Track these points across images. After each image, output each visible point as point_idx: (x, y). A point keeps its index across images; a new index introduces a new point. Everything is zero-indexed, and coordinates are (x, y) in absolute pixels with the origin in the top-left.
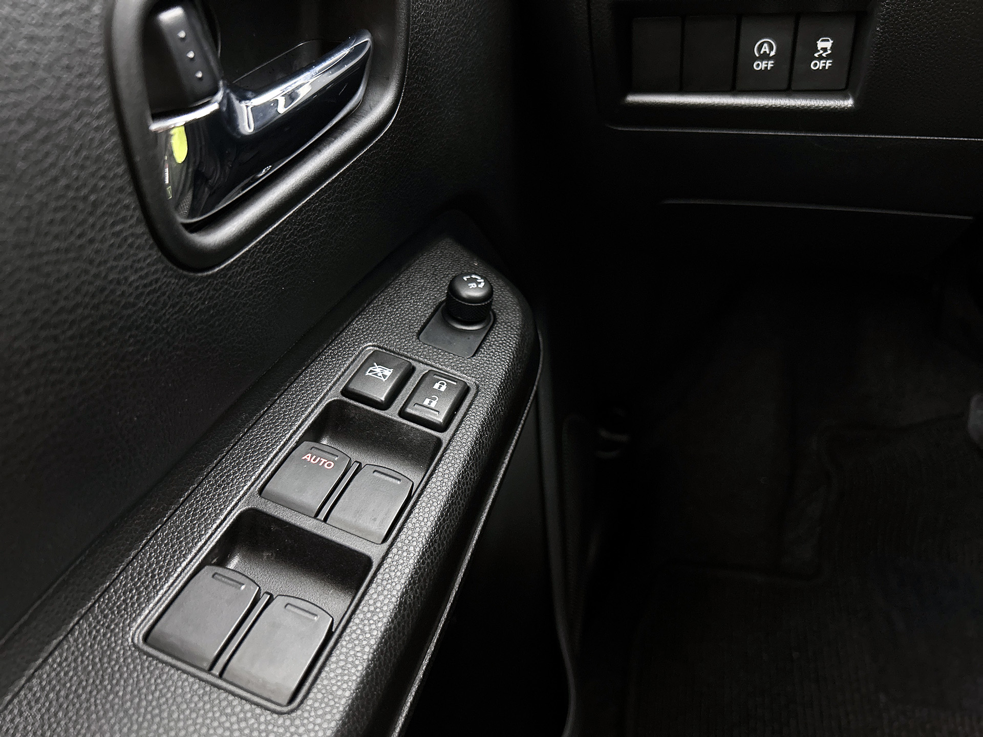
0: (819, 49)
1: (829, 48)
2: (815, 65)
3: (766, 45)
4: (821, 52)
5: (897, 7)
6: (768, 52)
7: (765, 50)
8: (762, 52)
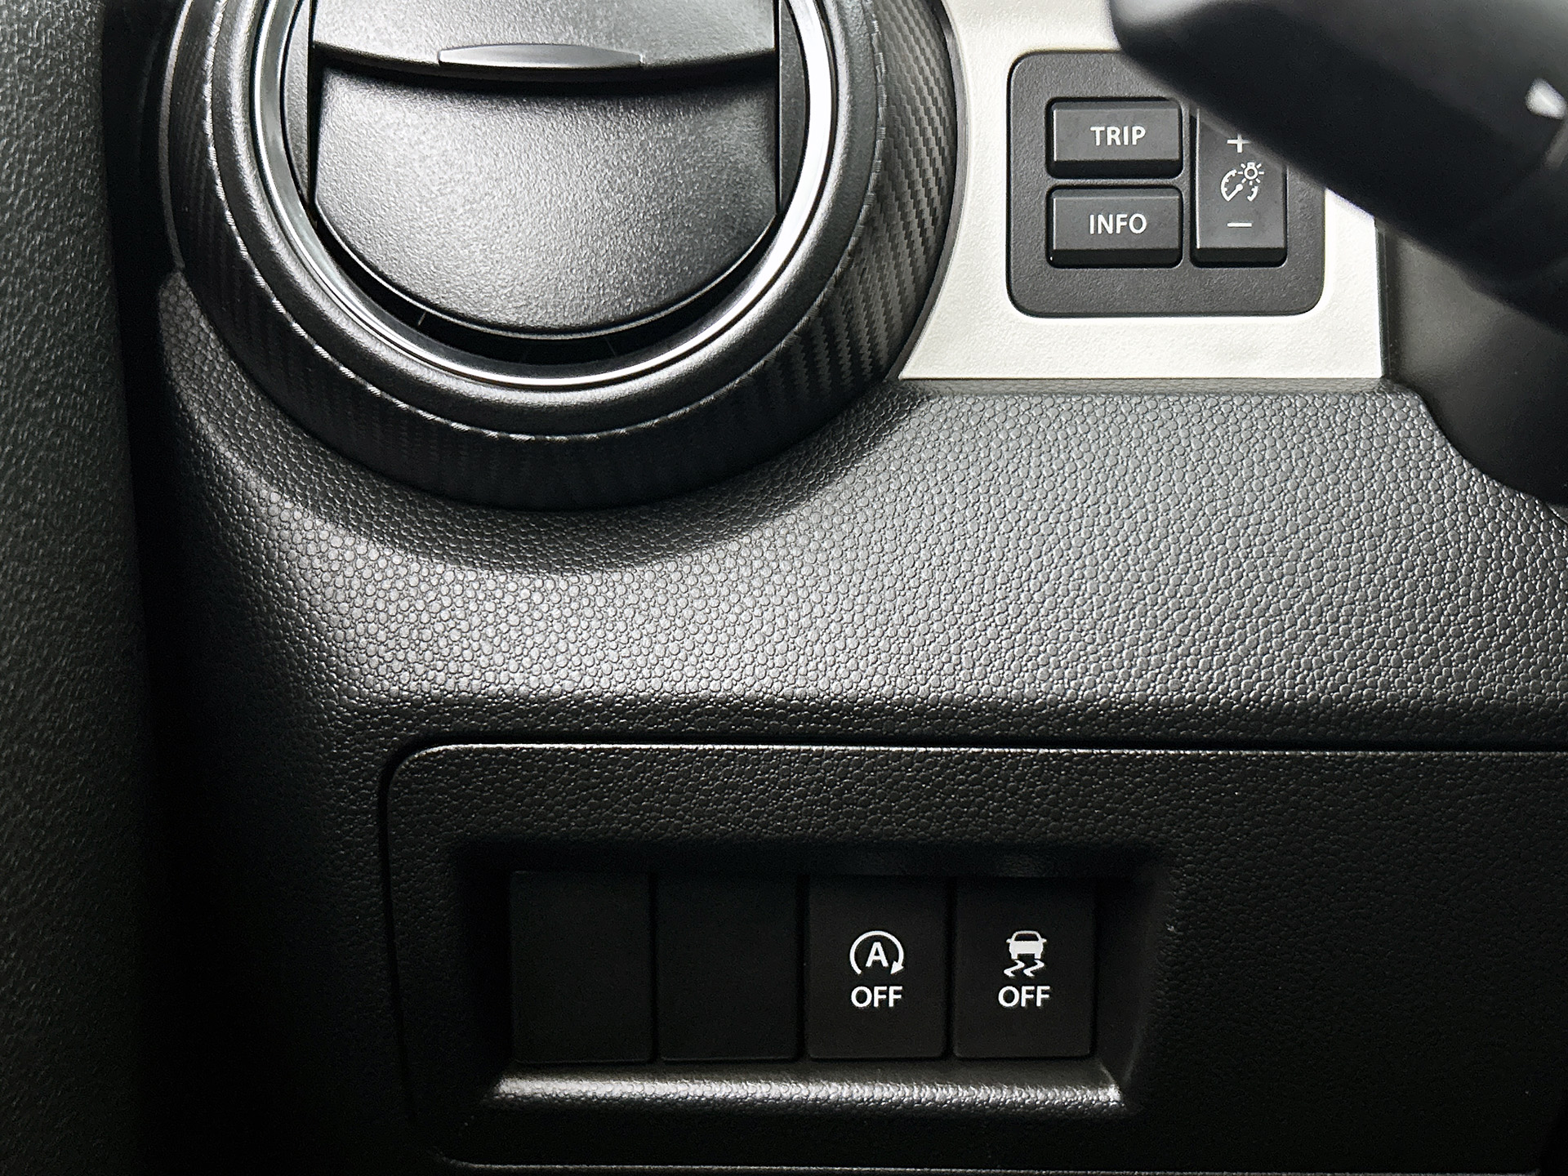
0: (1014, 957)
1: (1038, 956)
2: (1009, 997)
3: (877, 945)
4: (1021, 965)
5: (1214, 879)
6: (885, 964)
7: (877, 958)
8: (869, 964)
